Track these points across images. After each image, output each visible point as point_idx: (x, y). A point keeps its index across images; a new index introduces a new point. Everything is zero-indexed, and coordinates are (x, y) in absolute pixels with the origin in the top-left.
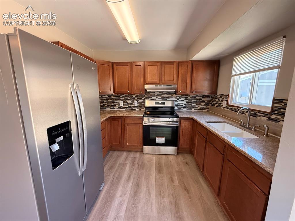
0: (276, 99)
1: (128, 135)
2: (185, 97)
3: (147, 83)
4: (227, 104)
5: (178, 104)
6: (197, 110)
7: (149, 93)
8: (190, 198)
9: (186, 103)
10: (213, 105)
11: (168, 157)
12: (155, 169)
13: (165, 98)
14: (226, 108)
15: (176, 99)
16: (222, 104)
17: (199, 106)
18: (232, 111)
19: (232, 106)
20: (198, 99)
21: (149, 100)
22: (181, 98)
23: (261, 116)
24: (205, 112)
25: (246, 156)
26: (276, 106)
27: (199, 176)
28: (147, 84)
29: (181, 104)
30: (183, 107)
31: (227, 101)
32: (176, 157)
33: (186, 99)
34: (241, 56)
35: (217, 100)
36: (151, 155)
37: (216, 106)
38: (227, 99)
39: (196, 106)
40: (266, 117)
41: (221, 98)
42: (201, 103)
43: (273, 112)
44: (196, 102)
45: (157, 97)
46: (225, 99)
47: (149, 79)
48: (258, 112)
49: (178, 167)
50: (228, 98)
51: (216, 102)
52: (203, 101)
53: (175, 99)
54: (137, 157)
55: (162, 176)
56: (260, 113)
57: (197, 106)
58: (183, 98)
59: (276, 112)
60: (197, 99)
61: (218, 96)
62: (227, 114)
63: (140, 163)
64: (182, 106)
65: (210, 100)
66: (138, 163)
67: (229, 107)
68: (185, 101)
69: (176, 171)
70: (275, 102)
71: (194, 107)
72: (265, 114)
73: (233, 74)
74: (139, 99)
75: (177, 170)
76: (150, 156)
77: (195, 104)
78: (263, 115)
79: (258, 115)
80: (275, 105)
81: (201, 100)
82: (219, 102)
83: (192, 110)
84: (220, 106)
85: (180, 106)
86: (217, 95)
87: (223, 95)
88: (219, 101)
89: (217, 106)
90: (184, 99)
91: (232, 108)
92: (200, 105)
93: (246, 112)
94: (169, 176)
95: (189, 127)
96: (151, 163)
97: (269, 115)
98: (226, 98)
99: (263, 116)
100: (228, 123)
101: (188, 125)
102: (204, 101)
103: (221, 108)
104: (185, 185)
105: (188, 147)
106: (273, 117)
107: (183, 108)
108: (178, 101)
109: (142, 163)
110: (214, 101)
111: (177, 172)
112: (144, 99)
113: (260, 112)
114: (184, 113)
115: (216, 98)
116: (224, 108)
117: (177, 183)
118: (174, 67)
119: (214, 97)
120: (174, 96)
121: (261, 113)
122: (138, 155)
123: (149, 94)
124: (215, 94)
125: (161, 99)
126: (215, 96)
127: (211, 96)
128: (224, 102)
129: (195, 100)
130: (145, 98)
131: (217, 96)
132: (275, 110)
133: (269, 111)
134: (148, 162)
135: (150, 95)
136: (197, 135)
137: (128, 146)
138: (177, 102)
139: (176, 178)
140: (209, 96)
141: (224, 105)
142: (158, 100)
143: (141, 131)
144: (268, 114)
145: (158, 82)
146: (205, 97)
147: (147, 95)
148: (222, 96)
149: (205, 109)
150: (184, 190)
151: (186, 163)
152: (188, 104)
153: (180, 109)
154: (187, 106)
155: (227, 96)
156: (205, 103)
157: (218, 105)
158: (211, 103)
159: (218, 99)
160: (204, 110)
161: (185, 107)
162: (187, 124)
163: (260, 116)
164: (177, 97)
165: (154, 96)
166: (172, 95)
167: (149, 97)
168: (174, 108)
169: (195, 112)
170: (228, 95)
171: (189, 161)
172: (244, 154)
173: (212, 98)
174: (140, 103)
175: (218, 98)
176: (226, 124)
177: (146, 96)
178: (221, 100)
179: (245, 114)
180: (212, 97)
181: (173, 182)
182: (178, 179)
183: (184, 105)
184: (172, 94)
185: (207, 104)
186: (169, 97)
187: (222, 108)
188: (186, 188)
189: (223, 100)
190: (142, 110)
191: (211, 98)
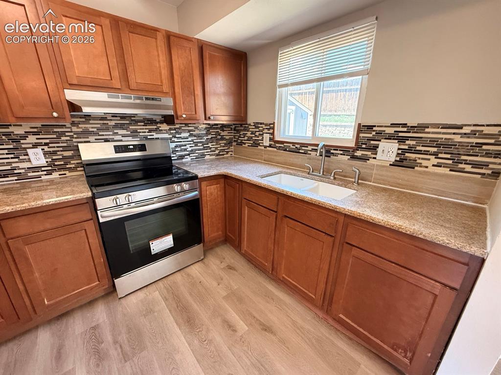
0: (363, 126)
1: (37, 275)
2: (189, 131)
3: (75, 82)
4: (271, 139)
5: (176, 147)
6: (214, 157)
7: (84, 120)
8: (283, 341)
9: (192, 142)
10: (241, 144)
11: (188, 275)
12: (177, 324)
13: (141, 134)
14: (270, 146)
15: (171, 136)
16: (260, 141)
17: (216, 148)
18: (284, 150)
19: (282, 142)
20: (214, 133)
21: (89, 142)
22: (180, 134)
23: (339, 154)
24: (227, 158)
25: (408, 233)
26: (363, 137)
27: (265, 284)
28: (73, 86)
29: (182, 147)
30: (188, 153)
31: (273, 134)
32: (204, 263)
33: (191, 135)
34: (294, 48)
35: (249, 134)
36: (145, 290)
37: (247, 145)
38: (271, 131)
39: (212, 149)
40: (347, 155)
41: (258, 130)
42: (220, 142)
43: (358, 146)
44: (211, 140)
45: (115, 131)
46: (266, 131)
47: (79, 69)
48: (333, 149)
49: (220, 286)
50: (273, 128)
51: (246, 138)
52: (222, 139)
53: (166, 136)
54: (101, 320)
55: (204, 332)
56: (337, 150)
57: (214, 149)
58: (184, 131)
59: (364, 146)
60: (212, 133)
61: (250, 127)
62: (275, 157)
63: (123, 338)
64: (185, 150)
65: (233, 134)
66: (115, 342)
67: (277, 145)
68: (190, 139)
69: (224, 298)
70: (362, 131)
71: (210, 151)
72: (345, 150)
73: (278, 83)
74: (48, 141)
75: (224, 294)
76: (141, 294)
77: (210, 145)
78: (341, 152)
79: (333, 153)
80: (361, 135)
81: (220, 135)
82: (253, 138)
83: (206, 158)
84: (256, 144)
85: (181, 151)
86: (247, 124)
87: (261, 124)
88: (254, 135)
89: (250, 145)
90: (187, 135)
91: (282, 146)
92: (219, 146)
93: (310, 151)
94: (219, 321)
95: (219, 193)
96: (156, 314)
97: (352, 151)
98: (269, 129)
99: (341, 154)
100: (286, 173)
101: (216, 191)
102: (224, 137)
103: (259, 147)
104: (257, 320)
105: (220, 233)
106: (359, 153)
107: (189, 155)
108: (176, 140)
109: (129, 331)
110: (242, 136)
111: (226, 298)
112: (68, 138)
113: (336, 148)
114: (192, 165)
115: (247, 129)
116: (265, 147)
117: (242, 326)
118: (157, 47)
119: (243, 128)
120: (164, 127)
121: (339, 149)
122: (100, 313)
123: (83, 123)
124: (244, 123)
125: (130, 138)
126: (243, 126)
127: (234, 127)
128: (266, 137)
129: (210, 137)
130: (72, 137)
131: (247, 126)
132: (362, 144)
133: (353, 145)
134: (145, 316)
135: (91, 127)
136: (246, 208)
137: (48, 306)
138: (174, 142)
139: (234, 317)
140: (231, 127)
141: (267, 142)
142: (121, 141)
143: (95, 241)
144: (350, 150)
145: (117, 84)
146: (225, 129)
147: (78, 127)
148: (259, 126)
149: (227, 152)
150: (264, 332)
151: (230, 268)
152: (196, 145)
153: (182, 157)
154: (196, 150)
155: (272, 126)
156: (225, 142)
157: (252, 142)
158: (236, 140)
159: (250, 132)
160: (225, 156)
161: (192, 152)
162: (215, 189)
163: (336, 155)
164: (170, 129)
165: (107, 129)
166: (158, 125)
167: (86, 133)
168: (170, 157)
169: (212, 160)
170: (274, 124)
171: (232, 261)
172: (400, 230)
173: (238, 131)
174: (55, 153)
175: (251, 130)
176: (283, 175)
177: (75, 129)
178: (257, 134)
179: (310, 154)
180: (237, 128)
181: (235, 331)
182: (239, 316)
183: (190, 149)
184: (157, 123)
185: (229, 143)
186: (150, 131)
187: (263, 148)
188: (264, 325)
189: (261, 133)
190: (68, 174)
191: (235, 130)
